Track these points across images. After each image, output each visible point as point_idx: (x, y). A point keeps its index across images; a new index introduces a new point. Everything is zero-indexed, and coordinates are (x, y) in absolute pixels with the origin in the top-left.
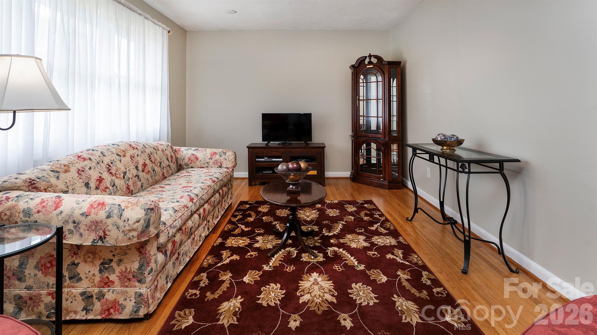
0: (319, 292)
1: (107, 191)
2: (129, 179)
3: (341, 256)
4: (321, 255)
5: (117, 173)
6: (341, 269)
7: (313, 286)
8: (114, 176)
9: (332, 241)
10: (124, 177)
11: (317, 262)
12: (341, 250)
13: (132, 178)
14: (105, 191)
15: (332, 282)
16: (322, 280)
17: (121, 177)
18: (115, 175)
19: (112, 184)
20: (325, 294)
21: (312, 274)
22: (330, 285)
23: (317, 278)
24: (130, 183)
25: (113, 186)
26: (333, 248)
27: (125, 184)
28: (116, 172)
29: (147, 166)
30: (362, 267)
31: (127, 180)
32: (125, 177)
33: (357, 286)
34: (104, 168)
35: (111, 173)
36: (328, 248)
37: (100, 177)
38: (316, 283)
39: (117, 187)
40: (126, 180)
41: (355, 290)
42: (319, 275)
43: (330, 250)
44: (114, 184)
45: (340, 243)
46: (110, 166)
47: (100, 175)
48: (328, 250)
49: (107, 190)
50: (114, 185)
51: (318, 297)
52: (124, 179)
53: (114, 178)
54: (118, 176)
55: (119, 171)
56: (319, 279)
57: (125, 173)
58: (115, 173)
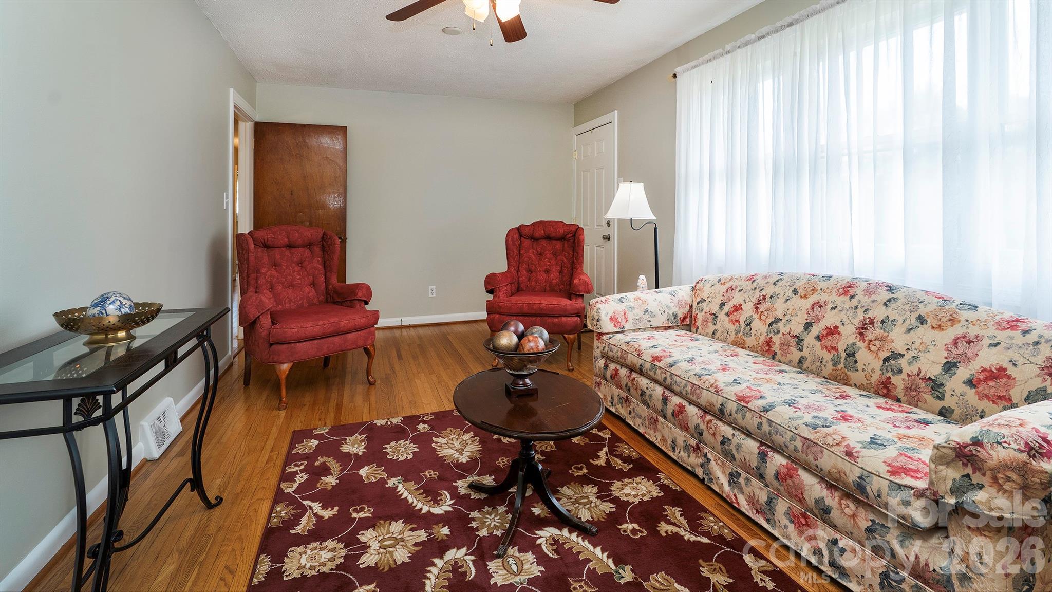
0: (454, 443)
1: (736, 326)
2: (777, 333)
3: (425, 495)
4: (462, 491)
5: (766, 313)
6: (426, 473)
7: (463, 447)
8: (757, 314)
9: (445, 531)
10: (771, 325)
11: (466, 477)
12: (425, 509)
13: (784, 334)
14: (734, 324)
15: (439, 456)
16: (453, 455)
17: (767, 321)
18: (759, 314)
19: (748, 322)
20: (446, 442)
21: (469, 460)
22: (442, 452)
23: (459, 456)
24: (776, 339)
25: (747, 325)
26: (442, 512)
27: (766, 334)
28: (765, 311)
29: (837, 335)
30: (391, 482)
31: (774, 332)
32: (774, 325)
33: (405, 456)
34: (755, 298)
35: (757, 308)
36: (451, 509)
37: (740, 305)
38: (461, 452)
39: (751, 329)
40: (772, 331)
41: (410, 452)
42: (458, 461)
43: (448, 505)
44: (750, 323)
45: (427, 528)
46: (764, 298)
47: (742, 302)
48: (452, 504)
49: (737, 324)
50: (749, 325)
51: (454, 439)
52: (769, 327)
53: (756, 316)
54: (763, 317)
55: (770, 313)
56: (456, 455)
57: (778, 320)
58: (762, 312)
